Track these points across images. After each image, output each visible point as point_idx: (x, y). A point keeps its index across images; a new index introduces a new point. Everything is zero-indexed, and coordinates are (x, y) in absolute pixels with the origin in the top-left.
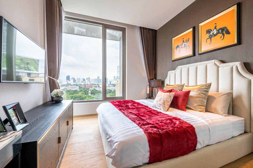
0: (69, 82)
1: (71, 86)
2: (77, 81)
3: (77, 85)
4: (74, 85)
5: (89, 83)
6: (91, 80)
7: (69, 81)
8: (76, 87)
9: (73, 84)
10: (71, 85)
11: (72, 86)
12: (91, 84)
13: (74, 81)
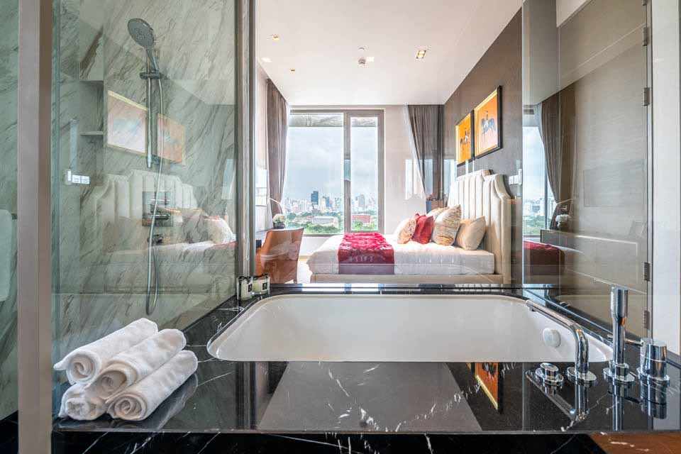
0: (316, 206)
1: (321, 217)
2: (333, 206)
3: (334, 215)
4: (328, 214)
5: (361, 209)
6: (367, 203)
7: (318, 204)
8: (332, 219)
9: (326, 211)
10: (322, 215)
11: (323, 217)
12: (366, 213)
13: (328, 203)
